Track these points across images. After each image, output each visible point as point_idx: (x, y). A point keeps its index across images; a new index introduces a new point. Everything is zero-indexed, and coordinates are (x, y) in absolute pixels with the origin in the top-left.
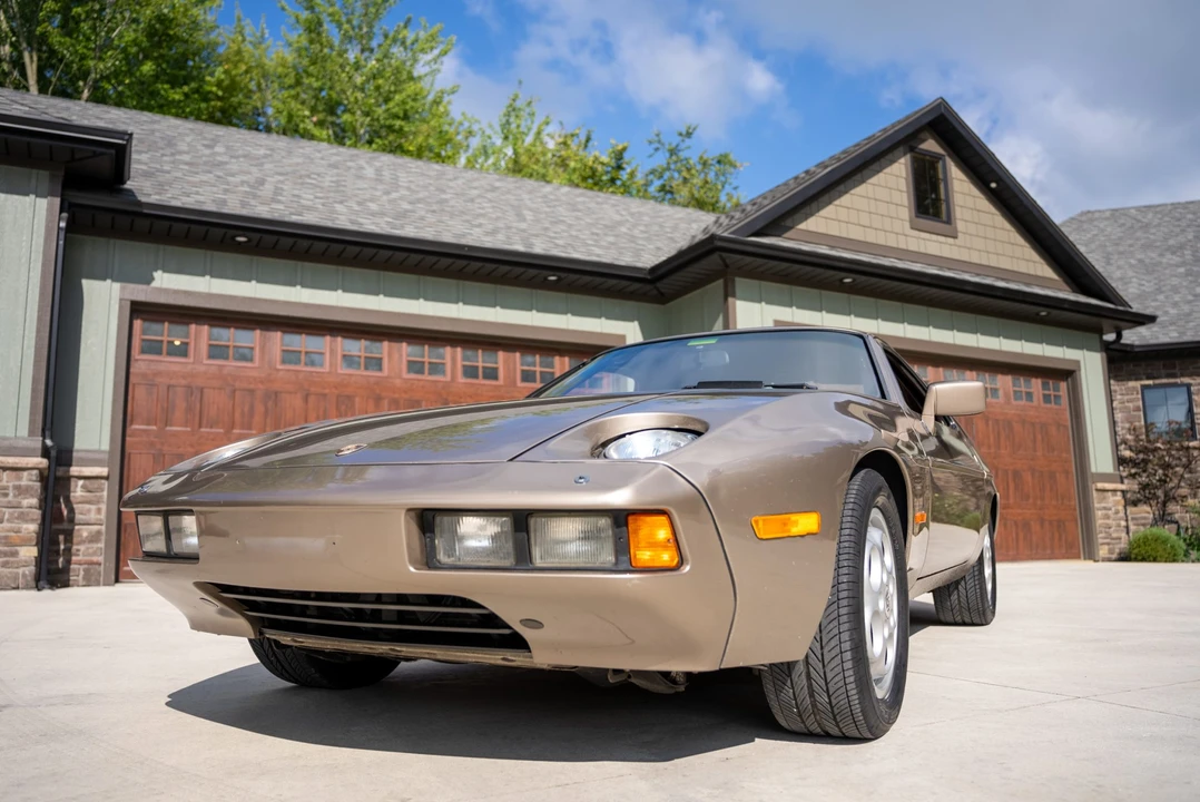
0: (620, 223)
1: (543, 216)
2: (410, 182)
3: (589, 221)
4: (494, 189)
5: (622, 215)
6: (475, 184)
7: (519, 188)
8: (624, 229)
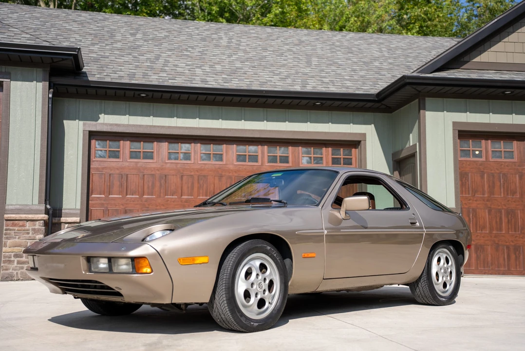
0: (376, 59)
1: (324, 61)
2: (248, 45)
3: (355, 60)
4: (301, 42)
5: (381, 51)
6: (289, 41)
7: (317, 39)
8: (377, 64)
